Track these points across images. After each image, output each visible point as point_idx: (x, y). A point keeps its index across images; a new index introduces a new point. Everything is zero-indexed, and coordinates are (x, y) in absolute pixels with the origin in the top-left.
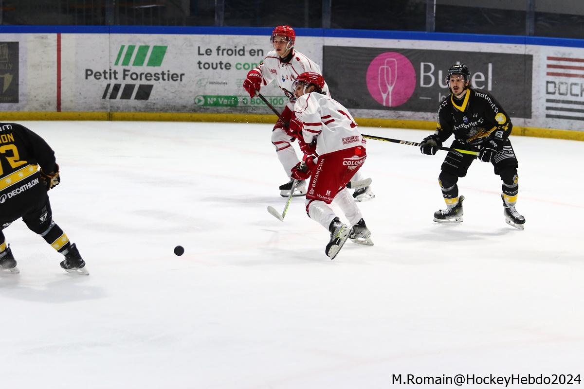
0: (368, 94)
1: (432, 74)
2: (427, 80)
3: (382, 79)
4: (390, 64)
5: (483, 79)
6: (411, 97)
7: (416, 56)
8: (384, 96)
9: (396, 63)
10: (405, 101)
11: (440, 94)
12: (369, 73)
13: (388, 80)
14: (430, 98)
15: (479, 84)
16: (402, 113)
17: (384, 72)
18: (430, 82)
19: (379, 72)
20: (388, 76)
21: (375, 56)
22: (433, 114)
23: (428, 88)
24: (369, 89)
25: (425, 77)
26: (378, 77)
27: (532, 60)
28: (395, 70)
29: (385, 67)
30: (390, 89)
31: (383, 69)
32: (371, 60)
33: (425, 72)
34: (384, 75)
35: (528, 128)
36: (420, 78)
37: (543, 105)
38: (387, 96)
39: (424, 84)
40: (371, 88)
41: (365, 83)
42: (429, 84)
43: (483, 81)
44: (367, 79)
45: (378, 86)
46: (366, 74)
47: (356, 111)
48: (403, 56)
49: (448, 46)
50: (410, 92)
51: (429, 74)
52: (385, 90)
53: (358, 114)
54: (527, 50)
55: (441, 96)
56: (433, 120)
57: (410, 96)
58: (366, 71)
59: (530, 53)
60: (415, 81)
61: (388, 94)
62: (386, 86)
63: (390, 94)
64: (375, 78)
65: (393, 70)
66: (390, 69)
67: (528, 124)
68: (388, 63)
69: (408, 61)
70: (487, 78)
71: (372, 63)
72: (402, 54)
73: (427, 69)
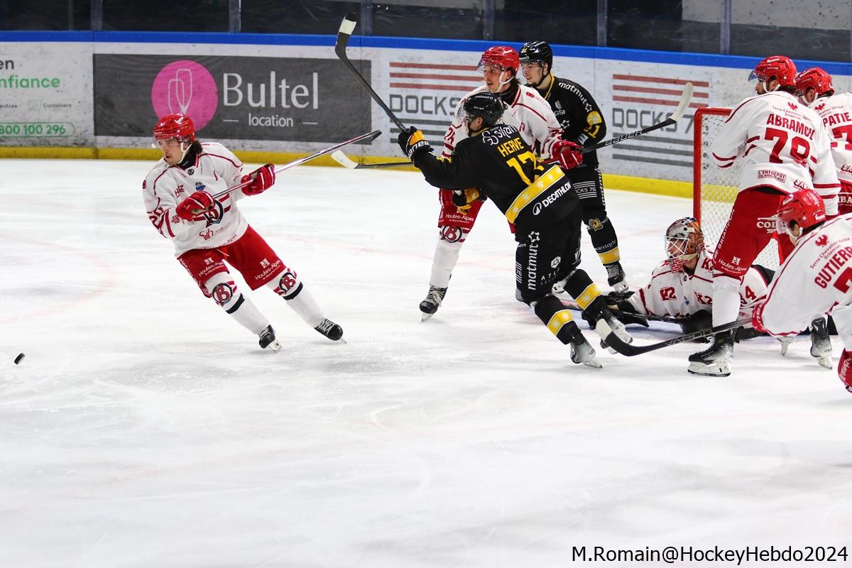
0: (155, 117)
1: (239, 88)
2: (232, 96)
3: (173, 96)
4: (184, 76)
5: (306, 93)
6: (212, 120)
7: (217, 66)
9: (191, 74)
10: (204, 125)
11: (250, 115)
12: (155, 89)
13: (181, 98)
14: (237, 121)
15: (301, 100)
17: (175, 87)
18: (236, 100)
19: (169, 87)
20: (180, 92)
21: (163, 67)
22: (241, 141)
23: (235, 107)
24: (155, 109)
25: (229, 91)
26: (167, 94)
27: (370, 66)
28: (189, 84)
29: (177, 80)
30: (184, 109)
31: (173, 84)
32: (158, 72)
33: (230, 85)
34: (175, 91)
35: (367, 157)
36: (223, 95)
37: (386, 126)
39: (229, 102)
40: (159, 109)
41: (150, 101)
43: (307, 97)
44: (153, 97)
45: (167, 106)
46: (151, 91)
47: (139, 140)
48: (199, 65)
49: (259, 51)
50: (211, 113)
51: (235, 88)
52: (177, 111)
53: (142, 144)
54: (363, 54)
55: (252, 117)
56: (242, 149)
57: (210, 119)
58: (151, 85)
59: (368, 59)
60: (217, 99)
62: (178, 105)
64: (163, 95)
65: (187, 85)
66: (183, 83)
67: (368, 152)
68: (181, 75)
69: (206, 71)
70: (311, 93)
71: (160, 75)
72: (199, 62)
73: (232, 81)
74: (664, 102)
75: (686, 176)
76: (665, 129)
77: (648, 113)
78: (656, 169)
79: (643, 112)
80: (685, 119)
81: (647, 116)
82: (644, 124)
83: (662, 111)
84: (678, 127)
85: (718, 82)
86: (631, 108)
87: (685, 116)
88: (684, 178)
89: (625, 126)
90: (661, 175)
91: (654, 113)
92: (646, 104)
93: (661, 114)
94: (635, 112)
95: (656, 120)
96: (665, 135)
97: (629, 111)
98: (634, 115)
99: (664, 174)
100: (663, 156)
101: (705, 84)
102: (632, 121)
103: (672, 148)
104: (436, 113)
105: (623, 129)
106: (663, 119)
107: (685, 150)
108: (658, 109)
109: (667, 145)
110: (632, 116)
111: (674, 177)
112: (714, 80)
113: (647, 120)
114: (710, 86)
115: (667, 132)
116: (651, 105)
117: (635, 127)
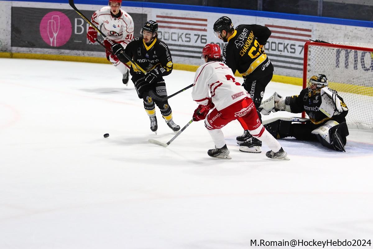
0: (41, 39)
1: (82, 26)
2: (79, 29)
3: (50, 28)
4: (55, 19)
6: (69, 41)
7: (72, 15)
8: (51, 40)
9: (59, 18)
10: (65, 43)
12: (42, 25)
13: (54, 29)
14: (81, 42)
16: (63, 51)
17: (51, 25)
18: (81, 31)
19: (48, 24)
20: (53, 27)
21: (46, 14)
22: (83, 52)
23: (80, 35)
24: (41, 35)
25: (78, 27)
26: (47, 27)
27: (146, 17)
29: (52, 21)
30: (55, 35)
31: (50, 23)
32: (43, 17)
33: (78, 24)
34: (51, 26)
36: (74, 28)
38: (53, 40)
39: (77, 32)
40: (42, 34)
41: (39, 31)
42: (80, 32)
44: (40, 29)
45: (47, 33)
46: (39, 26)
47: (33, 49)
49: (93, 8)
50: (68, 37)
51: (81, 26)
52: (52, 36)
53: (34, 51)
54: (143, 11)
56: (83, 55)
58: (40, 23)
59: (146, 13)
60: (71, 30)
61: (54, 39)
62: (52, 33)
63: (55, 38)
64: (45, 28)
65: (57, 23)
66: (55, 22)
69: (67, 17)
72: (63, 13)
73: (79, 22)
74: (289, 39)
75: (299, 75)
76: (289, 52)
77: (282, 44)
78: (284, 71)
79: (279, 43)
80: (300, 47)
81: (281, 45)
82: (279, 49)
83: (288, 43)
84: (296, 51)
85: (316, 30)
86: (273, 41)
87: (300, 46)
88: (298, 76)
89: (270, 50)
90: (287, 74)
91: (284, 44)
92: (281, 40)
93: (288, 44)
94: (275, 43)
95: (285, 47)
96: (289, 54)
97: (272, 43)
98: (275, 44)
99: (288, 74)
100: (288, 65)
101: (310, 31)
102: (274, 48)
103: (293, 61)
104: (178, 41)
105: (269, 51)
106: (289, 47)
107: (299, 62)
108: (286, 42)
109: (290, 60)
110: (274, 45)
111: (293, 75)
112: (314, 29)
113: (281, 47)
114: (312, 31)
115: (291, 54)
116: (283, 40)
117: (275, 50)
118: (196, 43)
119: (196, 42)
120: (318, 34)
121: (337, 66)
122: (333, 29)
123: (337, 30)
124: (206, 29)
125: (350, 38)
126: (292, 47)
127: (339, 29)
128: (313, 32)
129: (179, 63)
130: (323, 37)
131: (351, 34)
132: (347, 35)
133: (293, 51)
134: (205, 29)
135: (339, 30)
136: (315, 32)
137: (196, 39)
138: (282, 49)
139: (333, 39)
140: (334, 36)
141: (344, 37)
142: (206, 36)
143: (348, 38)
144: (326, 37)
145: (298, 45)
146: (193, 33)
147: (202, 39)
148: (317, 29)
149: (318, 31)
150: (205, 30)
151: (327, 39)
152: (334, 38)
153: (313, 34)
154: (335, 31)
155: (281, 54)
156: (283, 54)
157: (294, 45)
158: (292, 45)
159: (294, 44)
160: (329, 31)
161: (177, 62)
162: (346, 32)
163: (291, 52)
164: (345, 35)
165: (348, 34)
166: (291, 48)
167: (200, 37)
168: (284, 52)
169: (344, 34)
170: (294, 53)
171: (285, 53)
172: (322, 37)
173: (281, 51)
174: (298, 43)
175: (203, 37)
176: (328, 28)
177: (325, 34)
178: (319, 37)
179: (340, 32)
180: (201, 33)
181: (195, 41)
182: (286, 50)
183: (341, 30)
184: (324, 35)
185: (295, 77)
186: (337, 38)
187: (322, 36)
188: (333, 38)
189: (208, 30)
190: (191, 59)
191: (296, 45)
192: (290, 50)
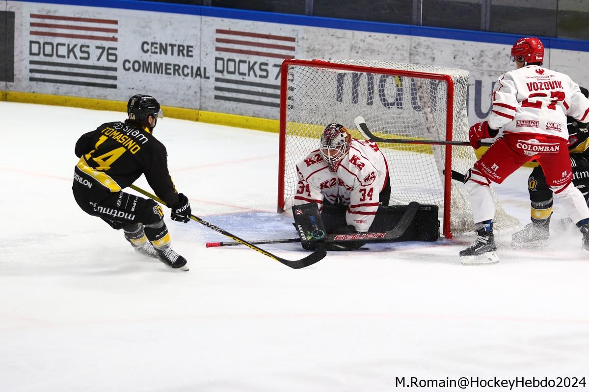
27: (15, 17)
35: (11, 92)
37: (27, 67)
54: (10, 6)
59: (13, 10)
67: (10, 88)
74: (258, 54)
75: (275, 115)
76: (258, 76)
77: (245, 62)
78: (250, 109)
79: (240, 61)
80: (275, 68)
81: (244, 64)
82: (241, 71)
83: (256, 61)
84: (269, 75)
85: (303, 38)
86: (231, 58)
87: (275, 66)
88: (273, 116)
89: (225, 72)
90: (254, 113)
91: (249, 62)
92: (243, 55)
93: (255, 63)
94: (234, 61)
95: (251, 68)
96: (258, 80)
97: (229, 60)
98: (233, 63)
99: (257, 113)
100: (256, 98)
101: (293, 40)
102: (231, 69)
103: (264, 92)
104: (68, 57)
105: (223, 75)
106: (257, 67)
107: (275, 93)
108: (253, 59)
109: (260, 89)
110: (231, 64)
111: (265, 115)
112: (300, 36)
113: (244, 68)
114: (296, 41)
115: (260, 79)
116: (247, 55)
117: (233, 73)
118: (98, 62)
119: (99, 59)
120: (306, 46)
121: (340, 99)
122: (333, 37)
123: (339, 38)
124: (116, 37)
125: (360, 51)
126: (263, 67)
127: (341, 36)
128: (298, 42)
129: (70, 94)
130: (315, 50)
131: (361, 45)
132: (356, 47)
133: (264, 74)
134: (113, 37)
135: (343, 38)
136: (300, 42)
137: (98, 55)
138: (246, 71)
139: (331, 54)
140: (334, 49)
141: (351, 50)
142: (116, 49)
143: (357, 52)
144: (320, 50)
145: (273, 64)
146: (93, 44)
147: (108, 54)
148: (305, 36)
149: (307, 39)
150: (114, 39)
151: (322, 53)
152: (334, 52)
153: (298, 46)
154: (334, 41)
155: (243, 79)
156: (247, 79)
157: (266, 64)
158: (262, 64)
159: (266, 62)
160: (325, 40)
161: (67, 93)
162: (353, 43)
163: (261, 76)
164: (352, 47)
165: (356, 45)
166: (261, 70)
167: (106, 52)
168: (249, 75)
169: (351, 45)
170: (266, 77)
171: (251, 78)
172: (312, 50)
173: (244, 74)
174: (272, 61)
175: (110, 51)
176: (322, 35)
177: (319, 44)
178: (308, 50)
179: (344, 41)
180: (107, 44)
181: (97, 58)
182: (252, 72)
183: (346, 38)
184: (317, 47)
185: (268, 118)
186: (338, 51)
187: (314, 48)
188: (331, 52)
189: (118, 40)
190: (91, 88)
191: (269, 64)
192: (259, 72)
